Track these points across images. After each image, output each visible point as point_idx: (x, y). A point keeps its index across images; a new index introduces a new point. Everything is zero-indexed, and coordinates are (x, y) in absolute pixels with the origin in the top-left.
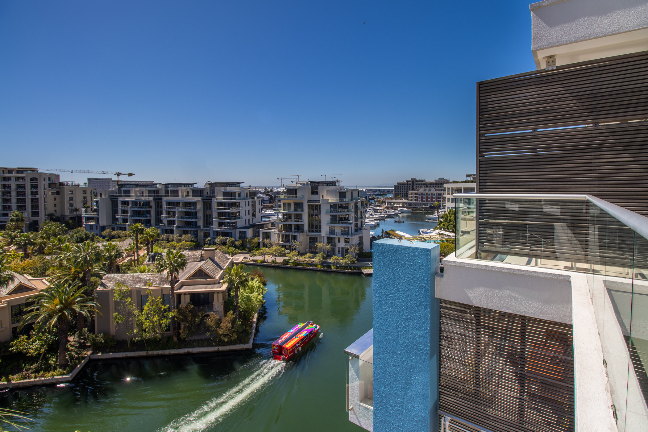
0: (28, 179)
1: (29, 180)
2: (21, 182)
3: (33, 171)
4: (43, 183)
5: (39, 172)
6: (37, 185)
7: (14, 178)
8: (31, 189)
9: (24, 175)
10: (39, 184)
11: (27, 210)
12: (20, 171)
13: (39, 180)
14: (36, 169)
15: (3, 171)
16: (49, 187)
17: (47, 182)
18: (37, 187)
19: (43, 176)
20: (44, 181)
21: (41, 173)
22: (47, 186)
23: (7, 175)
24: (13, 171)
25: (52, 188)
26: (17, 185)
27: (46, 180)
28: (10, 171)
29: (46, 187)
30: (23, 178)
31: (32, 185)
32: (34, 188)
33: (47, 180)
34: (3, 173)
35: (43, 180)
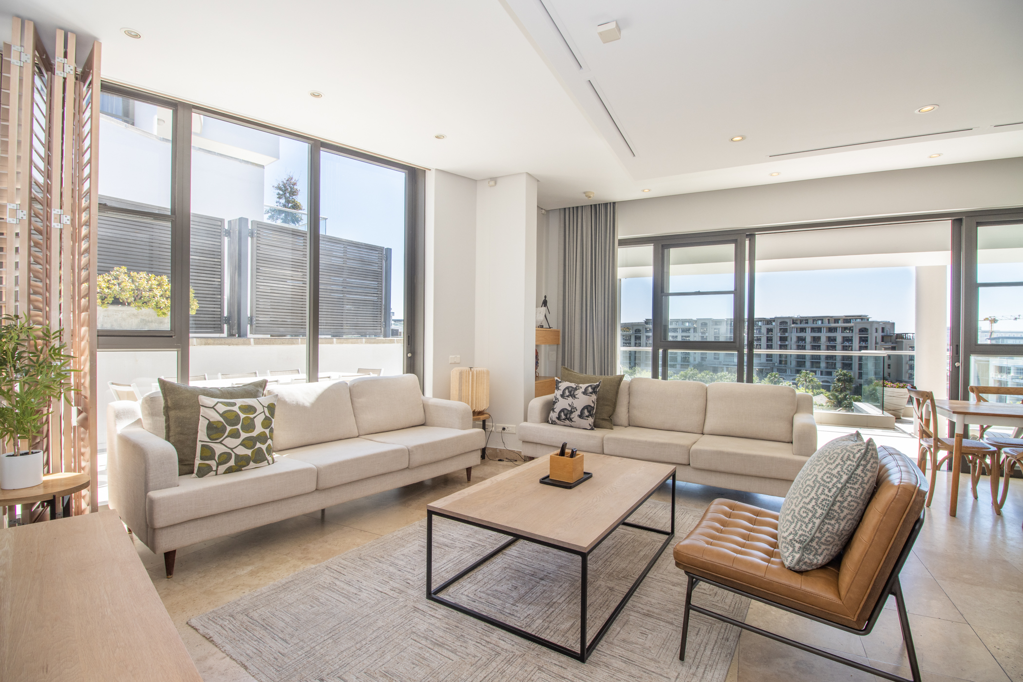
0: (856, 330)
1: (858, 331)
2: (847, 334)
3: (862, 319)
4: (875, 334)
5: (870, 320)
6: (867, 337)
7: (840, 329)
8: (860, 343)
9: (851, 324)
10: (869, 336)
11: (853, 369)
12: (847, 320)
13: (869, 331)
14: (866, 316)
15: (829, 320)
16: (882, 341)
17: (880, 334)
18: (867, 341)
19: (875, 326)
20: (876, 332)
21: (873, 322)
22: (879, 339)
23: (833, 325)
24: (839, 319)
25: (886, 343)
26: (844, 337)
27: (878, 331)
28: (837, 320)
29: (877, 341)
30: (851, 329)
31: (860, 337)
32: (863, 341)
33: (880, 330)
34: (829, 323)
35: (874, 331)
